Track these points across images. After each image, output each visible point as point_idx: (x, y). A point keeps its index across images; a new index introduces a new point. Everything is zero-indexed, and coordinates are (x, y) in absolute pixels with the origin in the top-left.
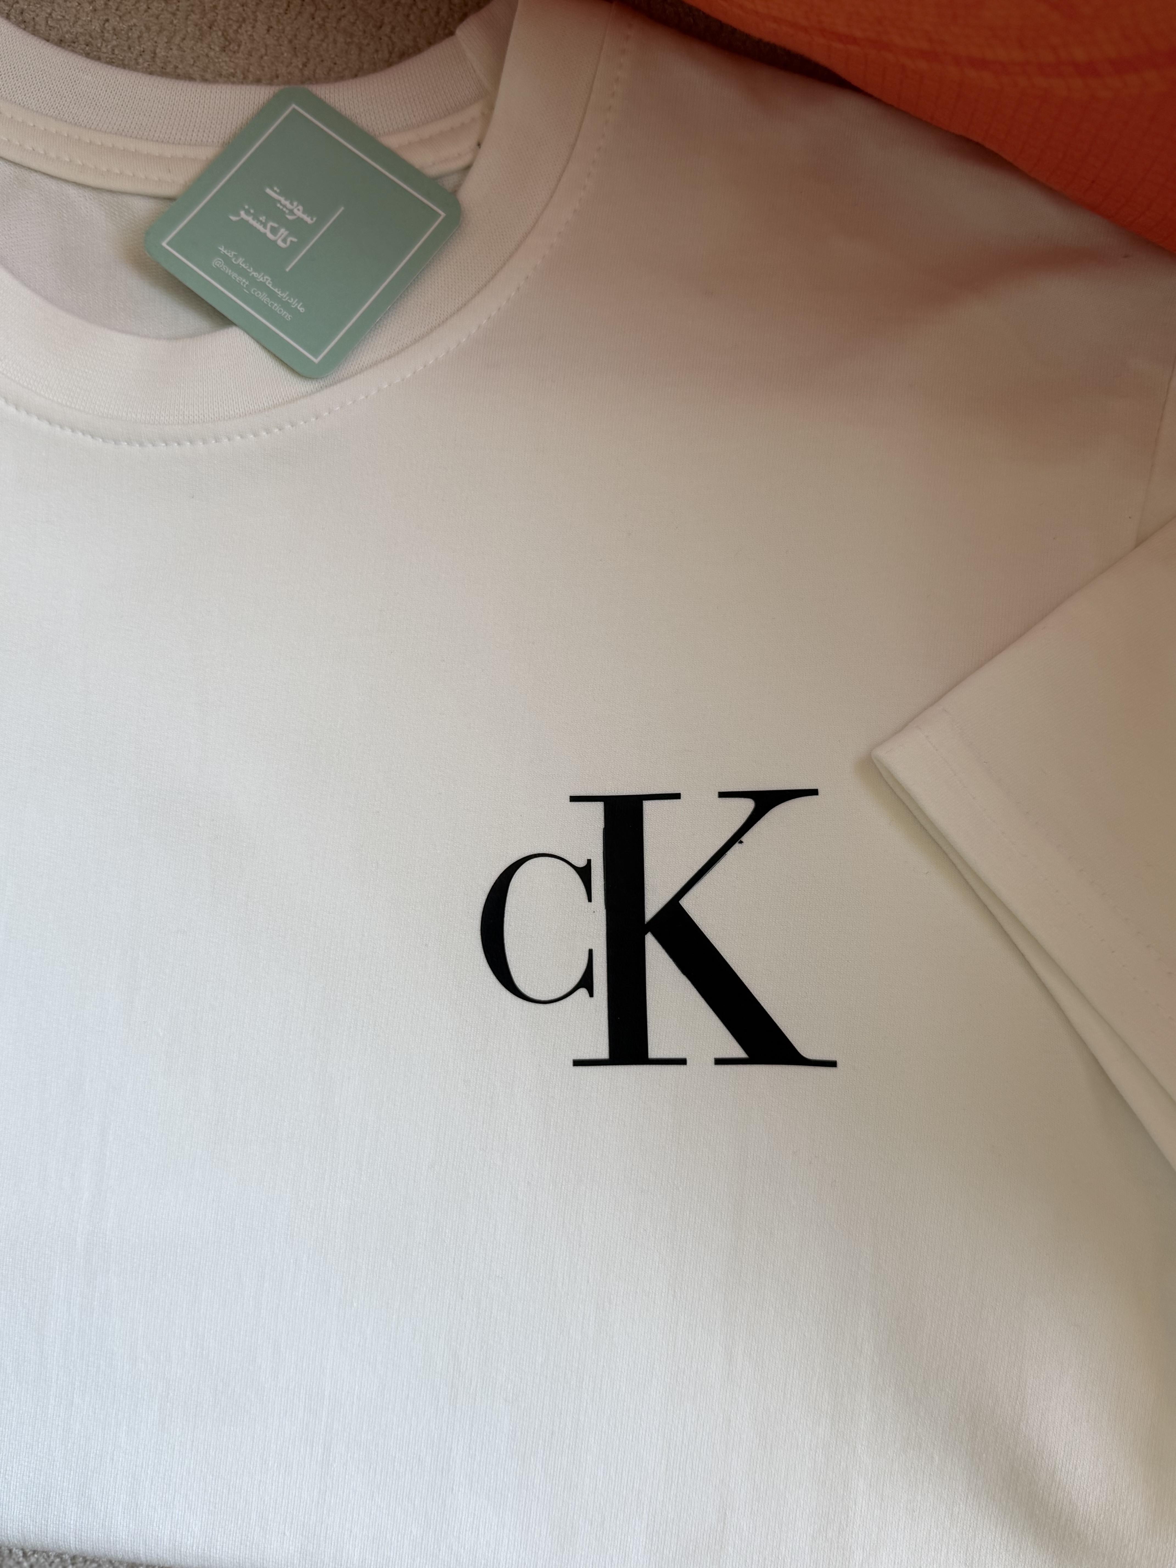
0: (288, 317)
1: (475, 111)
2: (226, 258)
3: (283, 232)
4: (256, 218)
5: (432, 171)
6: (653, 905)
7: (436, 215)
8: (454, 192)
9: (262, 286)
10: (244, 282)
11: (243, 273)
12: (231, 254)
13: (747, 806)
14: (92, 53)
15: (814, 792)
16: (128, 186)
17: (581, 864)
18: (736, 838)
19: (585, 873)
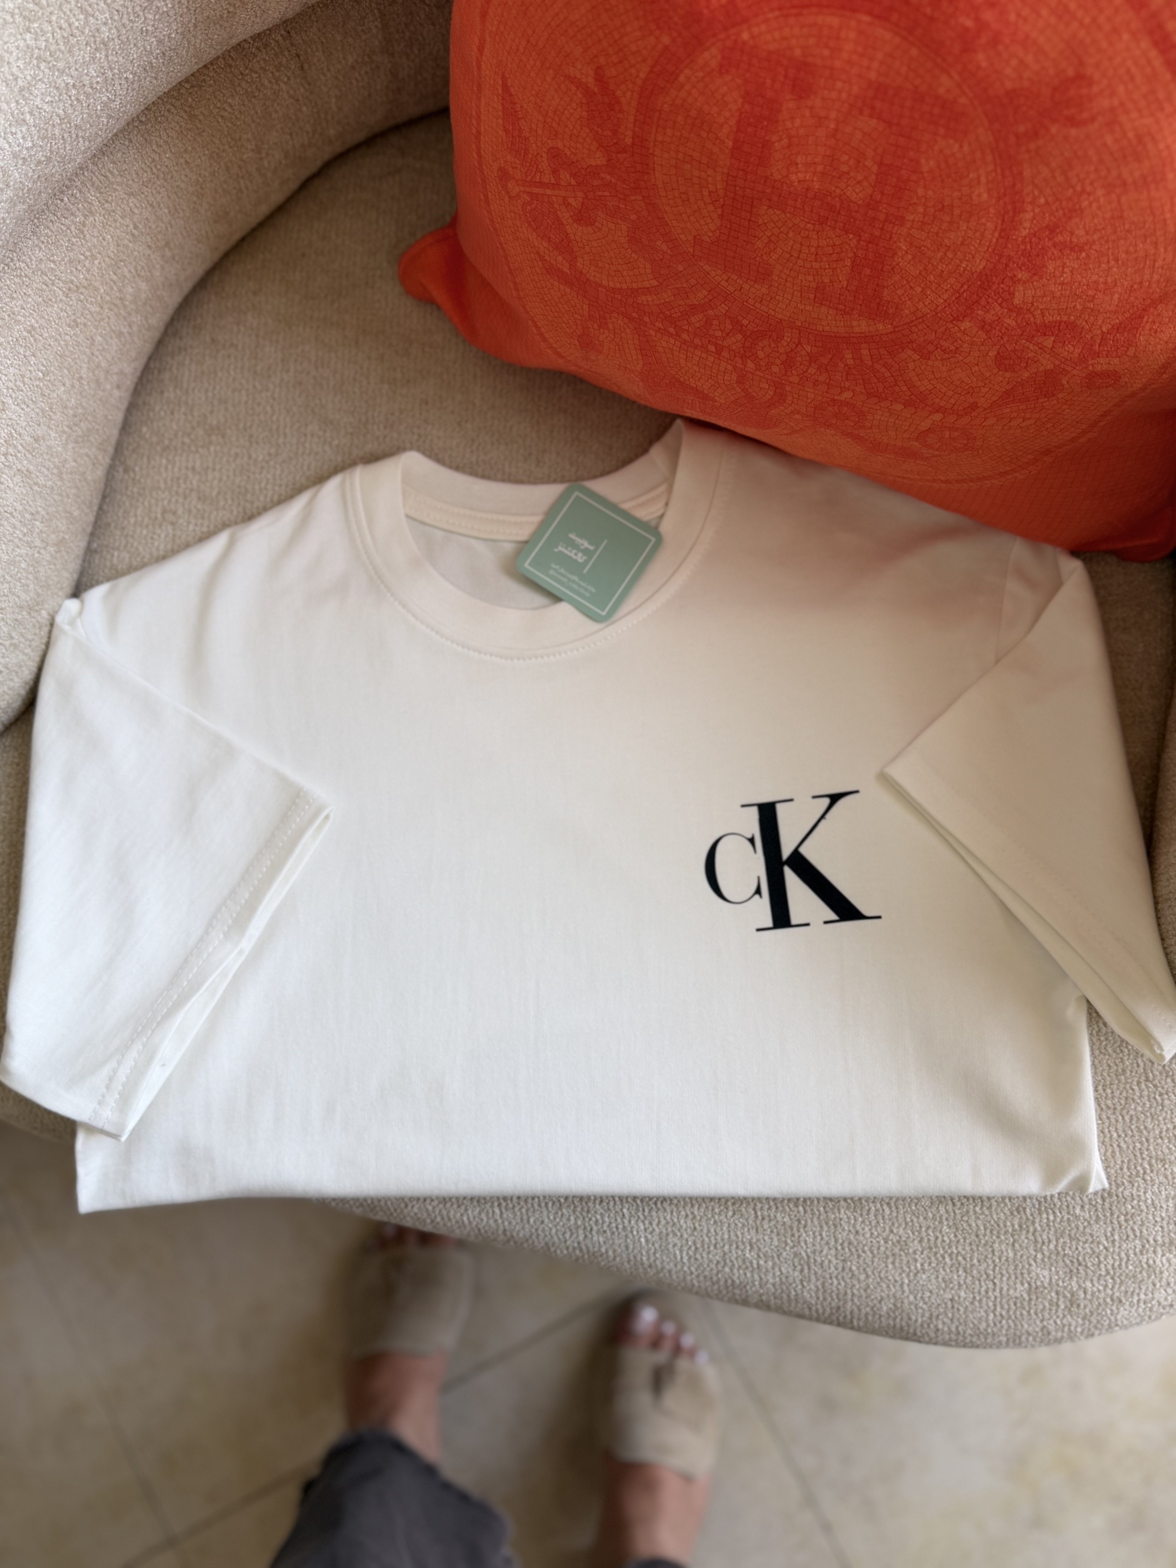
0: (588, 595)
1: (663, 488)
2: (556, 570)
3: (580, 555)
4: (566, 548)
5: (646, 519)
6: (786, 851)
7: (650, 541)
8: (657, 527)
9: (574, 582)
10: (565, 580)
11: (564, 576)
12: (557, 567)
13: (827, 801)
14: (473, 473)
15: (857, 792)
16: (501, 537)
17: (750, 836)
18: (823, 817)
19: (752, 841)
